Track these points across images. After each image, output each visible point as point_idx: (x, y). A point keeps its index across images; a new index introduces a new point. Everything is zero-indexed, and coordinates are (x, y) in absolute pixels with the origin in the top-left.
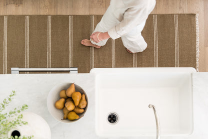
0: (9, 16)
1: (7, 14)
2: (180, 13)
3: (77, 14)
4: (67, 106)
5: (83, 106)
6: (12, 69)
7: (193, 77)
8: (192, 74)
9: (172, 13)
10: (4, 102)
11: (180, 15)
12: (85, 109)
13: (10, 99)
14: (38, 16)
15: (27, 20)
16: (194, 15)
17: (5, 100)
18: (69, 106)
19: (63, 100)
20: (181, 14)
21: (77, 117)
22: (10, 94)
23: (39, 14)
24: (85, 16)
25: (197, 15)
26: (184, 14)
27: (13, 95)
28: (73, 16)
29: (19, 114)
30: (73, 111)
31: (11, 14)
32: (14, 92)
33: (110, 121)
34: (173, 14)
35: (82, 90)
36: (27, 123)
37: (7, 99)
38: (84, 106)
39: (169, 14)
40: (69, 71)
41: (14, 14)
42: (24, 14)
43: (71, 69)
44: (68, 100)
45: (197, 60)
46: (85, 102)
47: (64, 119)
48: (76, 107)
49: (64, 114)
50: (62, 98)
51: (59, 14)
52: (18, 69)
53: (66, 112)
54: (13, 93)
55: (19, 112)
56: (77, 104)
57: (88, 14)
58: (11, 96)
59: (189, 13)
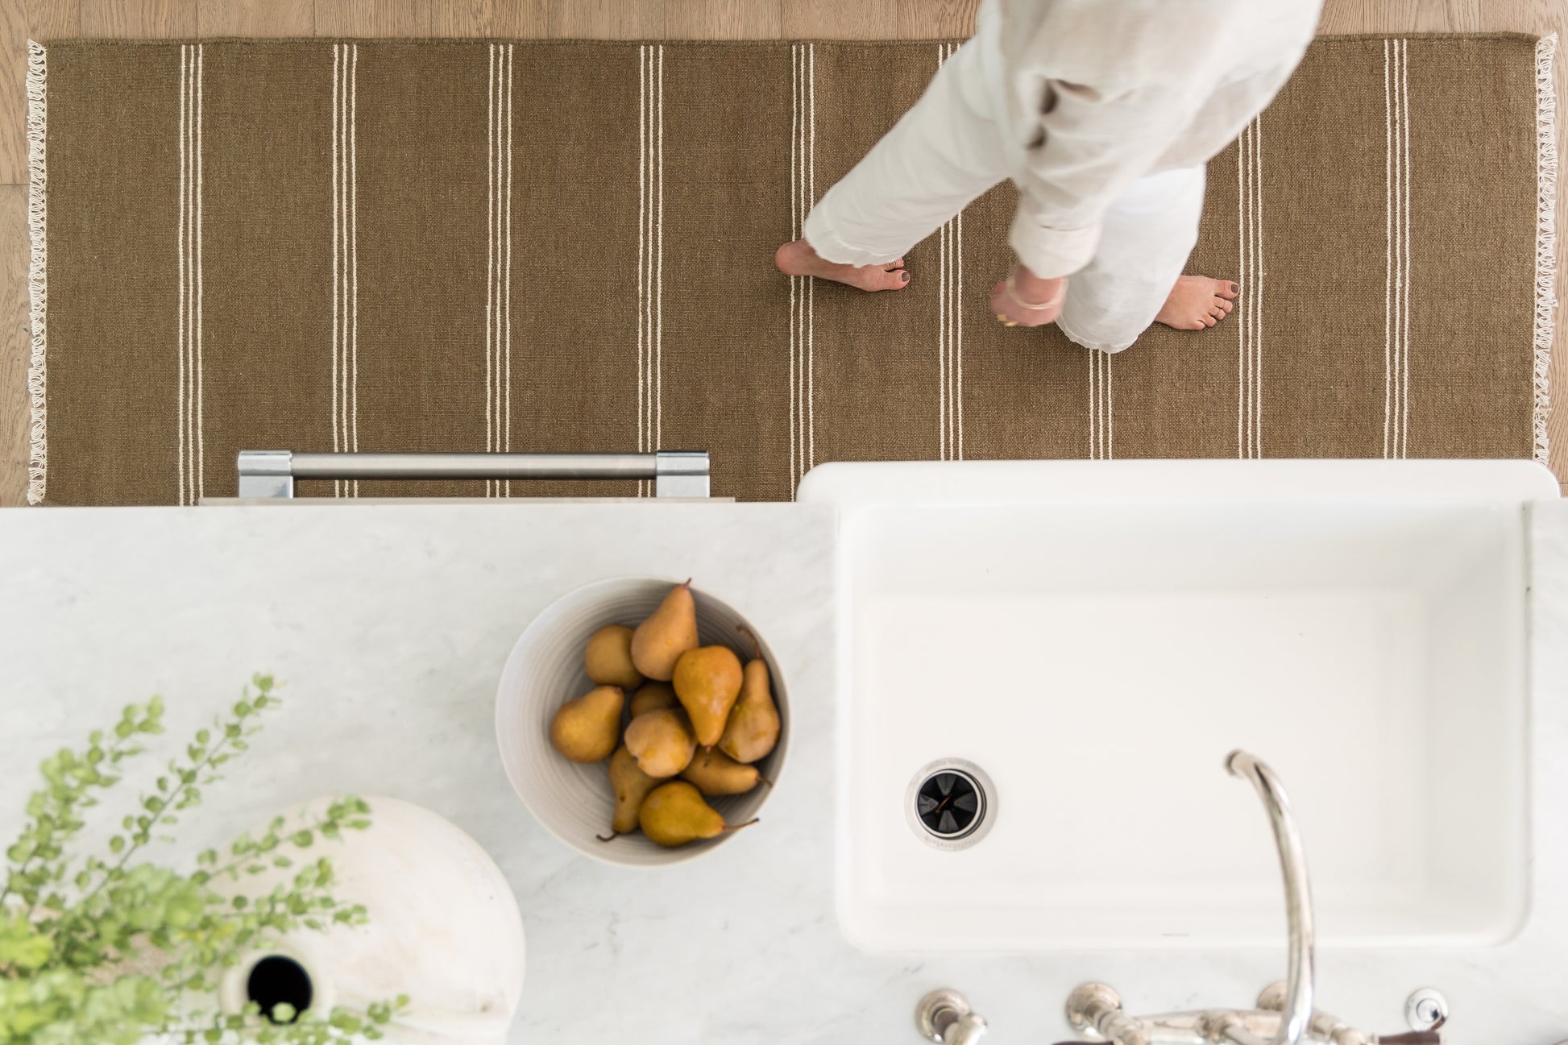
0: (218, 49)
1: (203, 32)
2: (1422, 28)
3: (697, 35)
4: (636, 744)
5: (749, 748)
6: (246, 460)
7: (1538, 533)
8: (1526, 510)
9: (1369, 29)
10: (193, 753)
11: (1424, 45)
12: (765, 765)
13: (234, 730)
14: (420, 43)
15: (344, 66)
16: (1527, 43)
17: (202, 736)
18: (650, 750)
19: (607, 701)
20: (1429, 38)
21: (712, 823)
22: (236, 698)
23: (424, 32)
24: (754, 44)
25: (1548, 46)
26: (1454, 39)
27: (261, 702)
28: (671, 45)
29: (302, 859)
30: (680, 778)
31: (232, 31)
32: (265, 683)
33: (932, 820)
34: (1377, 38)
35: (743, 628)
36: (360, 909)
37: (217, 736)
38: (760, 748)
39: (1349, 38)
40: (652, 476)
41: (249, 30)
42: (321, 32)
43: (663, 462)
44: (645, 700)
45: (1541, 367)
46: (765, 720)
47: (617, 832)
48: (699, 749)
49: (615, 796)
50: (601, 684)
51: (567, 32)
52: (283, 460)
53: (630, 786)
54: (255, 692)
55: (305, 839)
56: (711, 734)
57: (775, 34)
58: (241, 709)
59: (1488, 28)
